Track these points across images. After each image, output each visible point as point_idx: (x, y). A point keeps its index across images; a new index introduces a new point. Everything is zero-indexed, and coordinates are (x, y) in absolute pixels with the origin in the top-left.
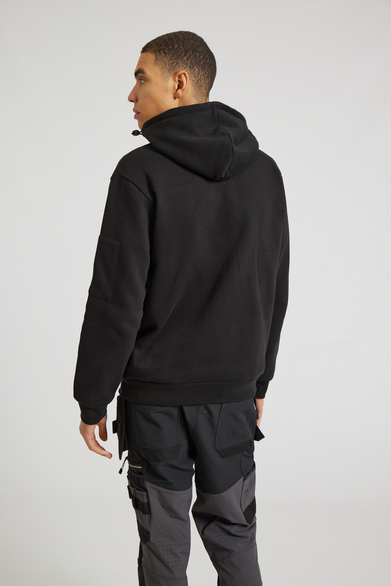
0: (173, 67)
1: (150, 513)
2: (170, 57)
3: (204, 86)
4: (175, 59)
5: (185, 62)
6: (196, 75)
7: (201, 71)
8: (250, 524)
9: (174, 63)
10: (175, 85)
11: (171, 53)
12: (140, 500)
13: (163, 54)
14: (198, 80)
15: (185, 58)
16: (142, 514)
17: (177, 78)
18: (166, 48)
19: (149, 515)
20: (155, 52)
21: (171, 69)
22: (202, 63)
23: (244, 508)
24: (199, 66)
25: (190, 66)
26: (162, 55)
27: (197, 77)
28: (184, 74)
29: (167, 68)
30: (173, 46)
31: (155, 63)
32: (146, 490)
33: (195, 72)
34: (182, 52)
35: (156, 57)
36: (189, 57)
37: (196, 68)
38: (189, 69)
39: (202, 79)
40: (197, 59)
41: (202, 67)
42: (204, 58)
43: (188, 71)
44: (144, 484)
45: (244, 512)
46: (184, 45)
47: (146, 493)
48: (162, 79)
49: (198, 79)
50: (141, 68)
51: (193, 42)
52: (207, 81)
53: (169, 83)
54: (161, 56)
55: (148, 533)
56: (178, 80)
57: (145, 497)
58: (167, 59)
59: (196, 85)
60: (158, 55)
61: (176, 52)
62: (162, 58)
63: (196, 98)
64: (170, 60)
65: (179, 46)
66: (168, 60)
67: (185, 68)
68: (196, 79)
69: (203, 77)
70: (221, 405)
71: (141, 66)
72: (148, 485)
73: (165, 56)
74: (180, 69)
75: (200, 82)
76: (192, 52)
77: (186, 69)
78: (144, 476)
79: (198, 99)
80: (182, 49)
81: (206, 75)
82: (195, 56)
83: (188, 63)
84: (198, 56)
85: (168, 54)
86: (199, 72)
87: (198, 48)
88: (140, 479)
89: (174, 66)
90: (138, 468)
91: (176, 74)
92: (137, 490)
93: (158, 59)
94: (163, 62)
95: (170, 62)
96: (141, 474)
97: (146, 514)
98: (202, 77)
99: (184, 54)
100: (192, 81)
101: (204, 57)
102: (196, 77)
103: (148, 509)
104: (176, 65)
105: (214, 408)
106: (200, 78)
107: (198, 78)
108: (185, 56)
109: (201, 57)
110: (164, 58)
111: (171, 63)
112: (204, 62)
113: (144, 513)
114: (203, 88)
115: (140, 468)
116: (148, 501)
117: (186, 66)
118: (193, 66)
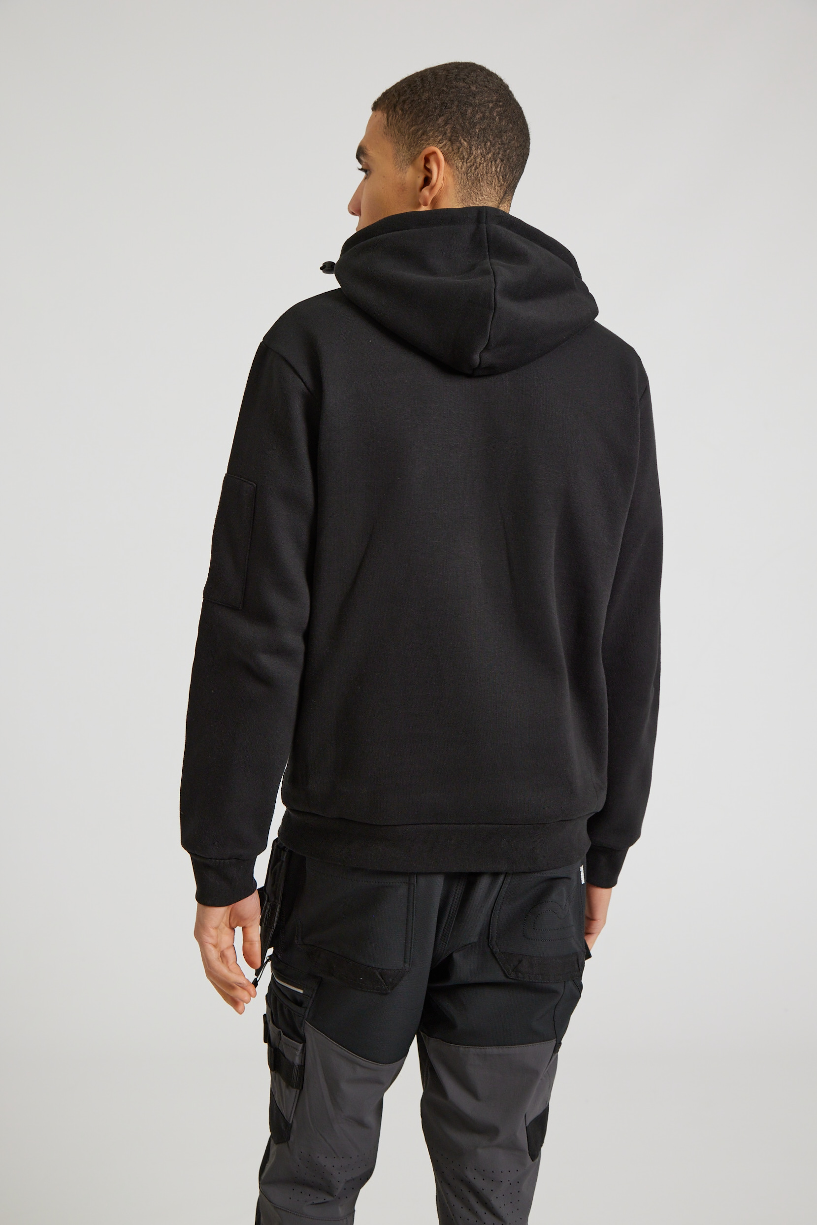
1: (300, 1088)
2: (412, 118)
4: (421, 123)
5: (439, 127)
6: (464, 154)
7: (475, 146)
9: (418, 131)
10: (419, 177)
12: (285, 1055)
13: (400, 113)
14: (471, 166)
15: (441, 120)
16: (284, 1085)
17: (421, 163)
21: (413, 144)
22: (477, 130)
23: (530, 1118)
24: (471, 138)
25: (452, 136)
26: (398, 116)
27: (468, 159)
28: (437, 153)
29: (406, 143)
30: (420, 97)
31: (384, 133)
33: (463, 148)
34: (435, 108)
35: (386, 118)
36: (450, 118)
37: (465, 140)
38: (449, 143)
40: (466, 123)
41: (478, 137)
43: (446, 148)
44: (301, 1025)
47: (301, 1044)
48: (395, 166)
49: (468, 164)
53: (407, 173)
55: (289, 1126)
56: (425, 167)
58: (406, 123)
59: (465, 177)
60: (391, 116)
64: (412, 126)
66: (408, 125)
67: (439, 141)
68: (465, 164)
72: (310, 1032)
73: (404, 117)
74: (428, 144)
75: (475, 169)
76: (458, 106)
77: (442, 145)
78: (305, 1010)
82: (463, 114)
83: (448, 130)
84: (467, 117)
85: (409, 112)
86: (471, 148)
88: (294, 1014)
89: (418, 138)
90: (297, 990)
92: (284, 1034)
93: (392, 125)
94: (399, 130)
95: (411, 130)
96: (300, 1003)
98: (478, 160)
99: (439, 112)
100: (456, 168)
102: (465, 160)
104: (421, 135)
106: (474, 163)
107: (468, 161)
108: (440, 116)
110: (400, 121)
111: (413, 131)
112: (482, 128)
115: (301, 991)
116: (303, 1062)
117: (444, 135)
118: (458, 138)
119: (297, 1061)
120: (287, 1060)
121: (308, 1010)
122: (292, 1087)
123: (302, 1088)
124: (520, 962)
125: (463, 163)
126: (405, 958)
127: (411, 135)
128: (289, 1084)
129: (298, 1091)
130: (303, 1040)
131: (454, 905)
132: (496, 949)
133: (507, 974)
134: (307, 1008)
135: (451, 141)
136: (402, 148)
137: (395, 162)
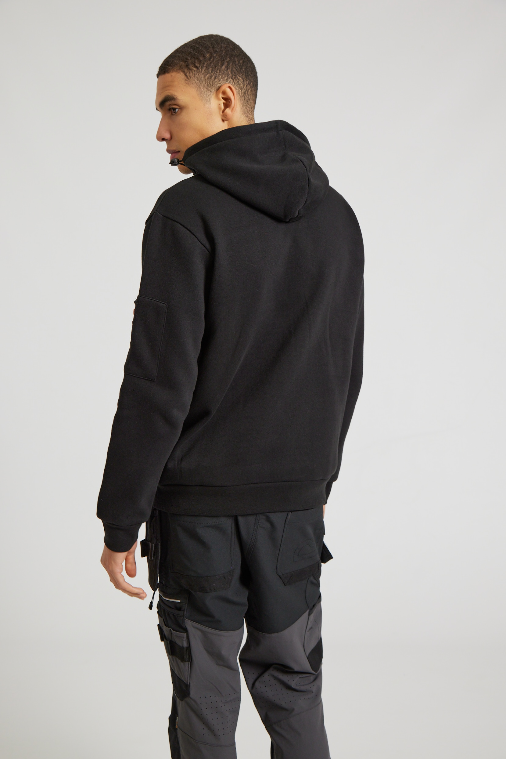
0: (211, 83)
1: (190, 661)
2: (204, 71)
4: (212, 72)
5: (224, 72)
7: (245, 79)
8: (316, 672)
9: (211, 77)
10: (219, 104)
11: (205, 66)
12: (177, 643)
13: (194, 69)
15: (223, 67)
16: (179, 661)
17: (221, 96)
18: (197, 61)
19: (190, 663)
20: (181, 69)
21: (209, 85)
22: (244, 70)
23: (308, 651)
24: (242, 74)
25: (232, 76)
26: (194, 71)
27: (243, 88)
29: (205, 86)
30: (204, 56)
31: (186, 83)
32: (186, 630)
33: (240, 82)
34: (217, 62)
35: (186, 75)
36: (228, 65)
37: (239, 76)
38: (232, 80)
39: (249, 89)
40: (238, 66)
41: (245, 74)
42: (244, 62)
43: (231, 83)
44: (183, 622)
45: (308, 656)
46: (216, 51)
47: (185, 634)
48: (202, 101)
49: (244, 91)
50: (169, 94)
51: (225, 46)
53: (211, 103)
54: (192, 72)
55: (187, 686)
56: (223, 98)
57: (185, 639)
58: (201, 74)
59: (244, 99)
60: (188, 72)
61: (211, 63)
62: (194, 74)
63: (246, 117)
64: (206, 75)
65: (211, 54)
66: (203, 76)
67: (227, 80)
69: (249, 87)
70: (286, 513)
71: (168, 91)
72: (189, 624)
73: (198, 71)
74: (221, 83)
75: (247, 93)
76: (229, 57)
77: (228, 82)
78: (184, 612)
79: (248, 116)
80: (217, 57)
81: (252, 83)
82: (234, 62)
83: (229, 73)
84: (237, 62)
85: (200, 67)
86: (244, 81)
88: (177, 616)
89: (212, 81)
90: (176, 602)
91: (218, 90)
92: (173, 630)
93: (190, 78)
94: (197, 79)
95: (206, 78)
96: (179, 609)
97: (185, 661)
99: (221, 63)
100: (239, 94)
103: (188, 655)
104: (214, 79)
105: (278, 518)
106: (247, 89)
108: (222, 65)
109: (241, 62)
110: (197, 74)
111: (208, 78)
112: (245, 68)
113: (183, 660)
114: (251, 101)
115: (179, 601)
116: (188, 645)
117: (227, 76)
118: (236, 76)
119: (185, 644)
120: (179, 646)
125: (241, 91)
127: (207, 81)
134: (184, 610)
135: (233, 79)
136: (203, 89)
137: (201, 99)
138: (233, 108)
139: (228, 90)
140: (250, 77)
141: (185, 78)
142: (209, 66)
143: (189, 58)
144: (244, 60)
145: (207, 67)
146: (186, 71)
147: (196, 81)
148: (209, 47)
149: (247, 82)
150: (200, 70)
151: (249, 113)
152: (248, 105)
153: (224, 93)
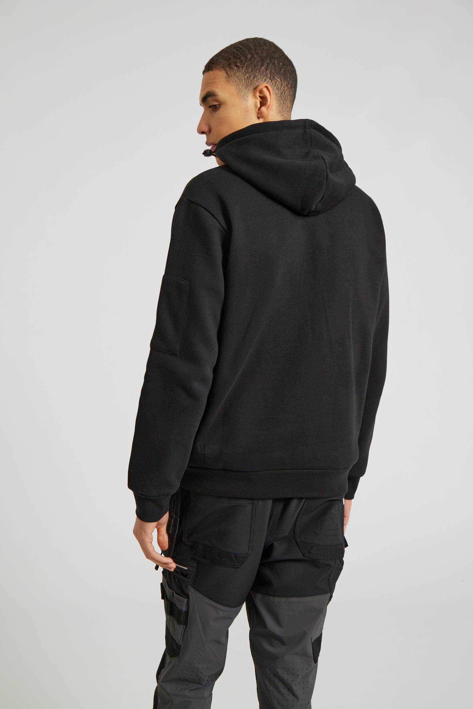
2: (245, 70)
3: (289, 99)
4: (252, 71)
5: (263, 73)
6: (279, 86)
9: (251, 76)
10: (256, 102)
11: (245, 65)
13: (235, 68)
14: (282, 93)
15: (263, 68)
16: (175, 623)
17: (258, 94)
18: (238, 61)
20: (224, 68)
21: (248, 84)
22: (283, 72)
24: (281, 76)
25: (271, 77)
26: (235, 70)
27: (281, 89)
28: (267, 87)
29: (244, 85)
30: (245, 57)
31: (227, 81)
33: (277, 82)
34: (257, 62)
35: (227, 73)
36: (267, 66)
37: (278, 78)
39: (286, 90)
40: (277, 68)
41: (284, 75)
42: (283, 65)
43: (269, 84)
44: (186, 588)
46: (258, 53)
47: (186, 599)
48: (240, 98)
49: (281, 91)
50: (211, 91)
52: (291, 92)
53: (248, 101)
54: (233, 71)
55: (179, 647)
56: (259, 96)
58: (241, 73)
59: (280, 99)
60: (230, 71)
61: (251, 63)
62: (235, 73)
63: (281, 114)
64: (246, 74)
65: (253, 55)
66: (243, 75)
67: (265, 80)
68: (279, 91)
69: (286, 88)
71: (209, 88)
72: (192, 591)
73: (239, 70)
74: (259, 83)
75: (284, 94)
76: (269, 59)
77: (266, 82)
79: (283, 115)
80: (257, 59)
81: (290, 85)
82: (274, 64)
83: (268, 73)
84: (277, 64)
85: (241, 67)
86: (282, 82)
87: (275, 54)
88: (182, 582)
89: (251, 81)
90: (184, 569)
91: (255, 89)
92: (176, 593)
93: (231, 76)
94: (237, 78)
95: (246, 77)
96: (185, 576)
99: (261, 64)
100: (275, 94)
101: (283, 63)
102: (279, 89)
103: (185, 619)
104: (253, 79)
106: (284, 90)
108: (262, 66)
109: (281, 64)
110: (237, 73)
111: (247, 77)
112: (284, 70)
114: (287, 102)
115: (186, 568)
116: (187, 609)
117: (266, 77)
118: (274, 77)
119: (184, 609)
120: (178, 608)
121: (190, 579)
122: (181, 624)
123: (187, 624)
124: (312, 547)
125: (278, 91)
126: (249, 546)
127: (246, 80)
128: (179, 622)
129: (185, 626)
130: (187, 596)
131: (276, 515)
132: (298, 540)
133: (304, 554)
134: (190, 578)
135: (271, 80)
136: (242, 88)
137: (239, 96)
138: (268, 107)
139: (265, 90)
140: (288, 79)
141: (226, 75)
142: (249, 66)
143: (232, 58)
144: (284, 63)
145: (247, 67)
146: (227, 69)
147: (236, 79)
148: (252, 49)
149: (285, 83)
150: (241, 69)
151: (285, 112)
152: (285, 105)
153: (261, 92)
